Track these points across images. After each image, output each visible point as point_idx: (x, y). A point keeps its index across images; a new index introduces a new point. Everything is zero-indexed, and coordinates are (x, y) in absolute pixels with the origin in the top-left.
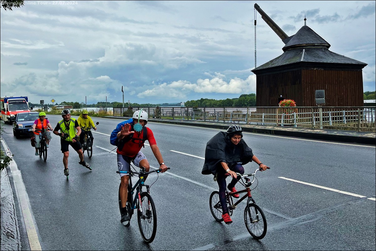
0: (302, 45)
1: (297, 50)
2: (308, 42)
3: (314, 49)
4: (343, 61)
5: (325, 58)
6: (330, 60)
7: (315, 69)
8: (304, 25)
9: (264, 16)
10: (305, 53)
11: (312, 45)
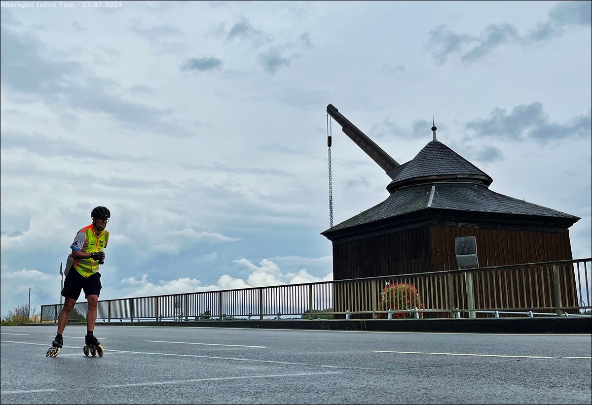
0: (429, 178)
1: (418, 187)
2: (442, 171)
3: (456, 185)
4: (522, 211)
5: (481, 204)
6: (492, 207)
7: (460, 225)
8: (431, 140)
9: (347, 129)
10: (435, 193)
11: (451, 177)
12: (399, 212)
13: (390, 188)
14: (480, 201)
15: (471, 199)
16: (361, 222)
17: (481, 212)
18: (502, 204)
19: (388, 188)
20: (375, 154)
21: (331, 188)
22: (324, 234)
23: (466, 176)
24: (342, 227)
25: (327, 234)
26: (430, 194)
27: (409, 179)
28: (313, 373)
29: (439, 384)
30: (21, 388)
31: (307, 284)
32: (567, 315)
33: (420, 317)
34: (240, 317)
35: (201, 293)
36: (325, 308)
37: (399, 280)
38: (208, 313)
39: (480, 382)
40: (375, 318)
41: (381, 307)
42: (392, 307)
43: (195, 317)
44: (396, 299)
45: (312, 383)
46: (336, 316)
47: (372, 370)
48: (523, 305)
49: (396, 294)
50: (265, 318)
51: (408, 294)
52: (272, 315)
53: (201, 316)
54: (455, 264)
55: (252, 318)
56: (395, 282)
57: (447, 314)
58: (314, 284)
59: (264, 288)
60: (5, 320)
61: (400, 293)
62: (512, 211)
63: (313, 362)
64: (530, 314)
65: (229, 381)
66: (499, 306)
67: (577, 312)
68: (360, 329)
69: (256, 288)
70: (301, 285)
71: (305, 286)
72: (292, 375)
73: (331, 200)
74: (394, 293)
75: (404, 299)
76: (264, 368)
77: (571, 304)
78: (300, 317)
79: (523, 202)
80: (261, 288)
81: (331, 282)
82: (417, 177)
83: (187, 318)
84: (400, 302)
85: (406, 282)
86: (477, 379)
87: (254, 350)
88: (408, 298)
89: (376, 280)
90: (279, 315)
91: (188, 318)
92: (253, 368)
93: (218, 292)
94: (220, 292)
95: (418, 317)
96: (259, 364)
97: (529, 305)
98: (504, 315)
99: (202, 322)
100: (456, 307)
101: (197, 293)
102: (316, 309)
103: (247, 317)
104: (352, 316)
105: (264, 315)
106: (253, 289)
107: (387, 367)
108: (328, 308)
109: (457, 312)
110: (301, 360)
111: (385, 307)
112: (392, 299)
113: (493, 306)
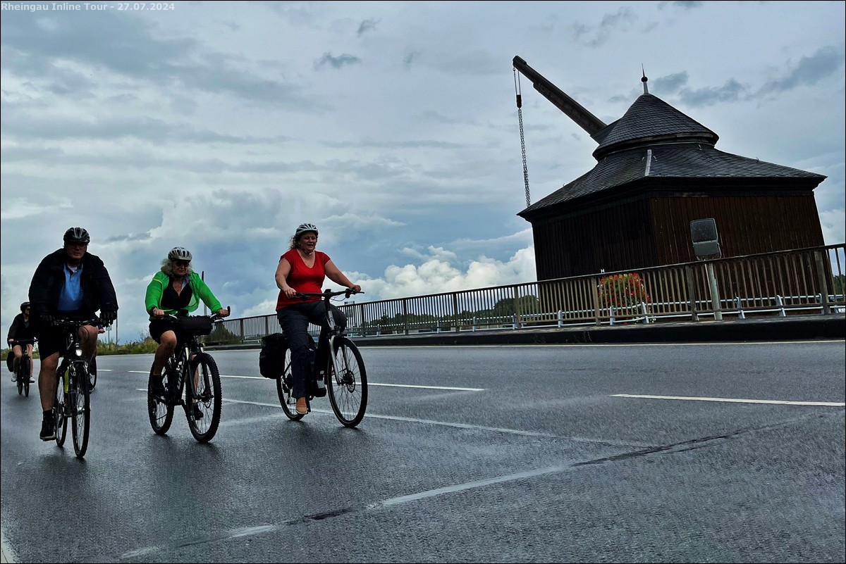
0: (643, 140)
1: (632, 153)
2: (658, 131)
3: (677, 147)
4: (757, 173)
5: (708, 168)
6: (721, 171)
7: (685, 195)
8: (642, 93)
9: (540, 85)
10: (652, 158)
11: (670, 137)
12: (610, 185)
13: (597, 154)
14: (707, 165)
15: (694, 162)
16: (565, 198)
17: (710, 178)
18: (732, 166)
19: (594, 155)
20: (576, 113)
21: (524, 157)
22: (522, 214)
23: (687, 135)
24: (542, 206)
25: (526, 214)
26: (646, 159)
27: (619, 143)
42: (614, 303)
44: (618, 292)
49: (617, 286)
51: (632, 285)
61: (622, 284)
62: (745, 174)
73: (525, 172)
74: (614, 286)
75: (627, 291)
79: (758, 161)
82: (629, 140)
84: (623, 296)
88: (632, 290)
111: (604, 301)
112: (613, 292)
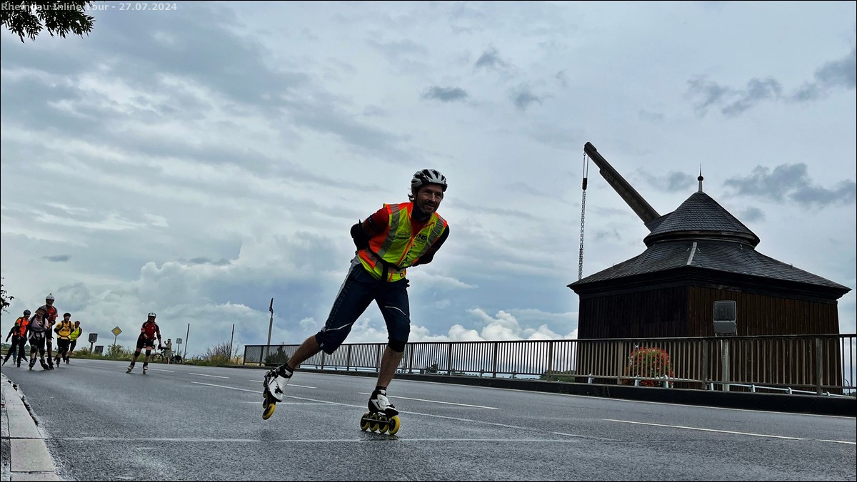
1: (679, 243)
2: (705, 227)
3: (721, 243)
4: (788, 277)
5: (746, 266)
6: (757, 271)
7: (721, 287)
8: (697, 191)
9: (606, 170)
10: (697, 250)
11: (716, 234)
12: (655, 269)
13: (648, 241)
14: (745, 263)
15: (734, 259)
16: (613, 276)
17: (746, 275)
18: (767, 267)
19: (645, 241)
20: (634, 201)
21: (582, 235)
22: (571, 286)
23: (731, 234)
24: (591, 280)
25: (574, 287)
26: (690, 250)
27: (670, 232)
28: (543, 440)
29: (678, 460)
30: (213, 436)
31: (547, 341)
32: (829, 394)
33: (670, 386)
34: (471, 374)
35: (429, 343)
36: (565, 370)
37: (649, 344)
38: (435, 366)
39: (723, 460)
40: (619, 385)
41: (627, 372)
42: (640, 374)
43: (421, 369)
44: (644, 365)
45: (541, 451)
46: (578, 379)
47: (608, 441)
48: (781, 380)
49: (645, 359)
50: (498, 376)
51: (658, 360)
52: (506, 373)
53: (427, 369)
54: (711, 331)
55: (484, 375)
56: (645, 346)
57: (699, 385)
58: (555, 341)
59: (500, 342)
60: (202, 359)
61: (649, 358)
62: (778, 276)
63: (545, 428)
64: (789, 391)
65: (448, 442)
66: (755, 380)
67: (840, 392)
68: (601, 395)
69: (490, 342)
70: (541, 341)
71: (546, 343)
72: (519, 440)
73: (581, 250)
74: (643, 358)
75: (653, 365)
76: (490, 431)
77: (832, 383)
78: (538, 377)
79: (791, 267)
80: (496, 343)
81: (575, 341)
82: (678, 231)
83: (410, 370)
84: (649, 369)
85: (656, 346)
86: (720, 457)
87: (483, 411)
88: (658, 364)
89: (624, 342)
90: (515, 373)
91: (413, 371)
92: (478, 430)
93: (448, 343)
94: (451, 343)
95: (667, 386)
96: (485, 426)
97: (787, 381)
98: (762, 390)
99: (428, 376)
100: (709, 378)
101: (425, 343)
102: (555, 370)
103: (478, 374)
104: (595, 380)
105: (498, 373)
106: (488, 342)
107: (624, 437)
108: (569, 370)
109: (710, 383)
110: (532, 424)
111: (631, 372)
112: (640, 364)
113: (749, 380)
